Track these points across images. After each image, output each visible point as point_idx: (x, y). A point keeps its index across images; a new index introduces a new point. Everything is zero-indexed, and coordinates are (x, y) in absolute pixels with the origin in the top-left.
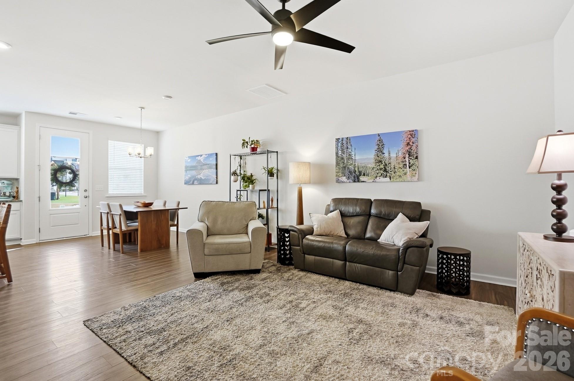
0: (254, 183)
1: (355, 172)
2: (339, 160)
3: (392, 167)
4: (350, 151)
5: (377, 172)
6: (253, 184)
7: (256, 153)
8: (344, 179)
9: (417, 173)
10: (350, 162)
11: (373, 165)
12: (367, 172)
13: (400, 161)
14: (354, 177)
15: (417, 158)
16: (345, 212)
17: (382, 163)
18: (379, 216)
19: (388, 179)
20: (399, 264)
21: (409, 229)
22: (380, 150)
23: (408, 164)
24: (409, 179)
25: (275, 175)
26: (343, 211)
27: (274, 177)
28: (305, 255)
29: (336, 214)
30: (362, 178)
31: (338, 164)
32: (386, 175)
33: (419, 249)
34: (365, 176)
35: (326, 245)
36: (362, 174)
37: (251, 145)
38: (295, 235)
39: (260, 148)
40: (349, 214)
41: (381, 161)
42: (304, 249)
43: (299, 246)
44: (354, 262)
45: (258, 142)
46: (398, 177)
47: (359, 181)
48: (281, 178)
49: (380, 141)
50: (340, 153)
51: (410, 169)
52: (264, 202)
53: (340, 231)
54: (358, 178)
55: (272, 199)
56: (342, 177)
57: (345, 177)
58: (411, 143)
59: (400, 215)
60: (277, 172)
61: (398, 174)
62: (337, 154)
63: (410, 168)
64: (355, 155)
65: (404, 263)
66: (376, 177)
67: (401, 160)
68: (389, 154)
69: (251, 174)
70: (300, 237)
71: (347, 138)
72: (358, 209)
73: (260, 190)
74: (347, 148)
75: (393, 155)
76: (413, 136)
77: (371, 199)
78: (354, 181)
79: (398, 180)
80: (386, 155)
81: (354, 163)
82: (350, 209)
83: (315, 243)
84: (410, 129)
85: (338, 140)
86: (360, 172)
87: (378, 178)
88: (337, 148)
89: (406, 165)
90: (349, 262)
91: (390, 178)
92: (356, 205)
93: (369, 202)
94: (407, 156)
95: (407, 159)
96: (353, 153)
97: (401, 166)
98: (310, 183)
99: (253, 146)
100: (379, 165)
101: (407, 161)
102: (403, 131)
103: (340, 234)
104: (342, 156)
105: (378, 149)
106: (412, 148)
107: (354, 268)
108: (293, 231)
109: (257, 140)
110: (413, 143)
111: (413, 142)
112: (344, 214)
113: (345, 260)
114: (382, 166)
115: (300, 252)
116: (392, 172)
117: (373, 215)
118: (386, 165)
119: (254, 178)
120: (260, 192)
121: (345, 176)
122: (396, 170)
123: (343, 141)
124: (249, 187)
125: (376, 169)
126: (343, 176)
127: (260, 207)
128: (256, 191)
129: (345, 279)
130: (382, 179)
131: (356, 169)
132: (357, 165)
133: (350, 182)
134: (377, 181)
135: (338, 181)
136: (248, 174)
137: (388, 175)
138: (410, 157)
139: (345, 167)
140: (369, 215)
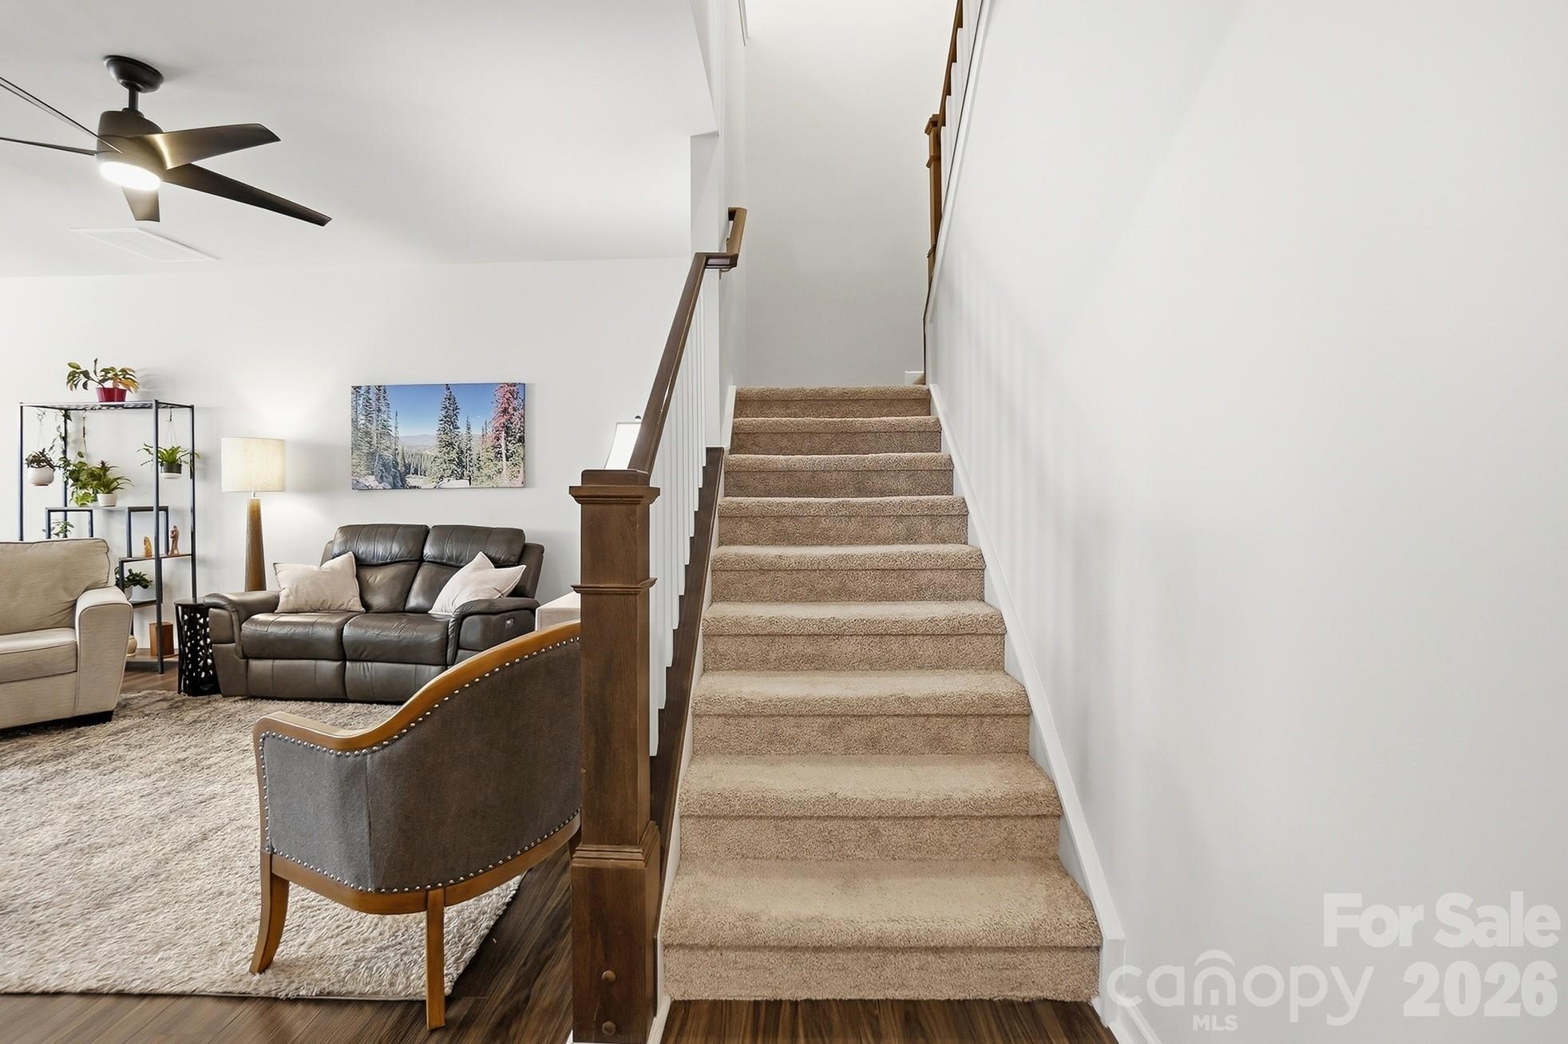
0: (116, 488)
1: (396, 465)
2: (361, 435)
3: (474, 457)
4: (385, 417)
5: (444, 466)
6: (109, 492)
7: (123, 405)
8: (371, 481)
9: (522, 471)
10: (386, 442)
11: (435, 452)
12: (423, 466)
13: (489, 444)
14: (394, 477)
15: (522, 440)
16: (367, 557)
17: (454, 449)
18: (438, 561)
19: (464, 483)
20: (449, 650)
21: (485, 582)
22: (449, 421)
23: (504, 452)
24: (506, 483)
25: (186, 469)
26: (362, 553)
27: (180, 473)
28: (247, 662)
29: (345, 561)
30: (411, 480)
31: (355, 447)
32: (463, 474)
33: (481, 616)
34: (417, 474)
35: (296, 631)
36: (412, 470)
37: (101, 382)
38: (224, 616)
39: (136, 392)
40: (375, 562)
41: (451, 444)
42: (245, 649)
43: (234, 642)
44: (362, 658)
45: (127, 376)
46: (485, 478)
47: (404, 486)
48: (205, 477)
49: (449, 399)
50: (363, 422)
51: (509, 463)
52: (146, 541)
53: (348, 600)
54: (403, 481)
55: (173, 532)
56: (366, 477)
57: (372, 478)
58: (510, 410)
59: (480, 556)
60: (193, 461)
61: (485, 471)
62: (355, 422)
63: (507, 461)
64: (396, 428)
65: (458, 647)
66: (442, 477)
67: (492, 444)
68: (469, 429)
69: (103, 463)
70: (233, 618)
71: (379, 388)
72: (396, 549)
73: (131, 510)
74: (379, 410)
75: (476, 432)
76: (515, 396)
77: (426, 526)
78: (394, 487)
79: (484, 485)
80: (463, 431)
81: (394, 445)
82: (380, 549)
83: (272, 630)
84: (510, 382)
85: (356, 389)
86: (407, 467)
87: (445, 480)
88: (355, 408)
89: (501, 454)
90: (352, 660)
91: (470, 480)
92: (392, 539)
93: (421, 534)
94: (503, 434)
95: (502, 442)
96: (392, 423)
97: (492, 455)
98: (283, 490)
99: (109, 384)
100: (448, 453)
101: (503, 446)
102: (497, 384)
103: (347, 605)
104: (367, 427)
105: (446, 417)
106: (512, 420)
107: (362, 672)
108: (216, 606)
109: (123, 370)
110: (515, 410)
111: (514, 408)
112: (364, 560)
113: (343, 658)
114: (454, 455)
115: (235, 656)
116: (475, 469)
117: (428, 559)
118: (462, 452)
119: (111, 475)
120: (132, 513)
121: (373, 474)
122: (482, 463)
123: (369, 393)
124: (95, 500)
125: (442, 460)
126: (369, 474)
127: (133, 556)
128: (120, 511)
129: (344, 700)
130: (454, 483)
131: (399, 460)
132: (400, 451)
133: (384, 489)
134: (441, 486)
135: (358, 487)
136: (94, 463)
137: (465, 473)
138: (509, 438)
139: (373, 454)
140: (420, 560)
